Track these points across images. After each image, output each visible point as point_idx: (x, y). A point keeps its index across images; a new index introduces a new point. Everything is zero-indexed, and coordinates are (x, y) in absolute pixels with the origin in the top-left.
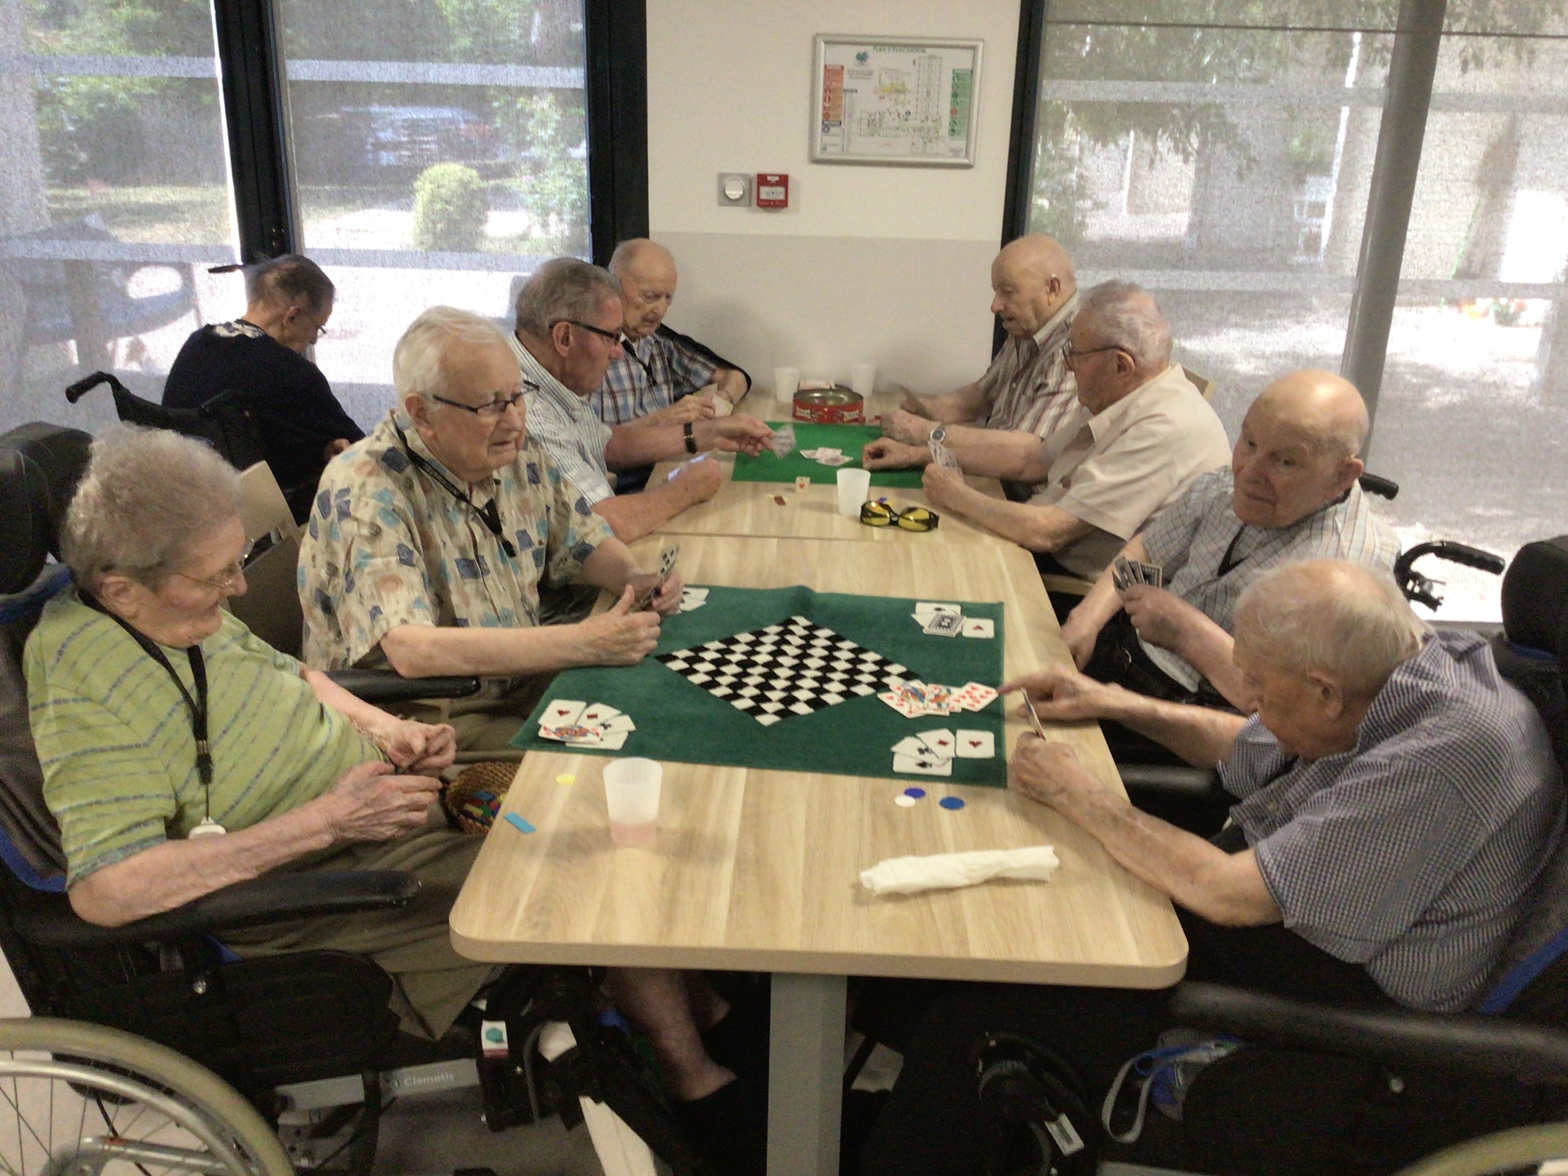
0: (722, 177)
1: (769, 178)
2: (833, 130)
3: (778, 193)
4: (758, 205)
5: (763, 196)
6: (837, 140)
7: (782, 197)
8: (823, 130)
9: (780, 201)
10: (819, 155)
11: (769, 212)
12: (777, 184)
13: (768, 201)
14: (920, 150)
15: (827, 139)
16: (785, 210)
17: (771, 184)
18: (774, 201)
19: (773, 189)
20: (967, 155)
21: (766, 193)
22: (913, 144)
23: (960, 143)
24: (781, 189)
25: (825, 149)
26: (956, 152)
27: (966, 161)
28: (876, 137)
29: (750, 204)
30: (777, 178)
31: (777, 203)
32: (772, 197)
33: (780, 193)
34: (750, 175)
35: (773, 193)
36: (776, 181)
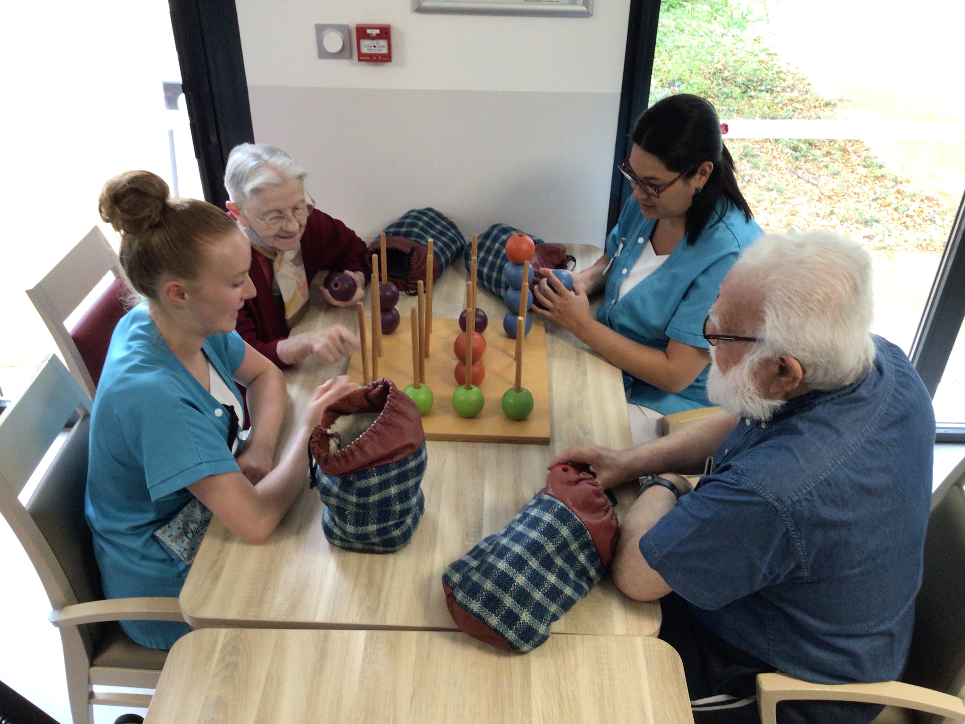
0: (320, 29)
1: (369, 31)
3: (381, 47)
4: (360, 60)
5: (364, 50)
7: (385, 51)
9: (383, 55)
11: (372, 66)
12: (378, 37)
13: (370, 55)
16: (389, 63)
17: (373, 38)
18: (377, 55)
19: (374, 42)
20: (584, 4)
21: (367, 46)
24: (383, 43)
27: (584, 8)
29: (351, 57)
30: (378, 31)
31: (380, 58)
32: (375, 51)
33: (383, 47)
34: (348, 26)
35: (375, 47)
36: (377, 34)
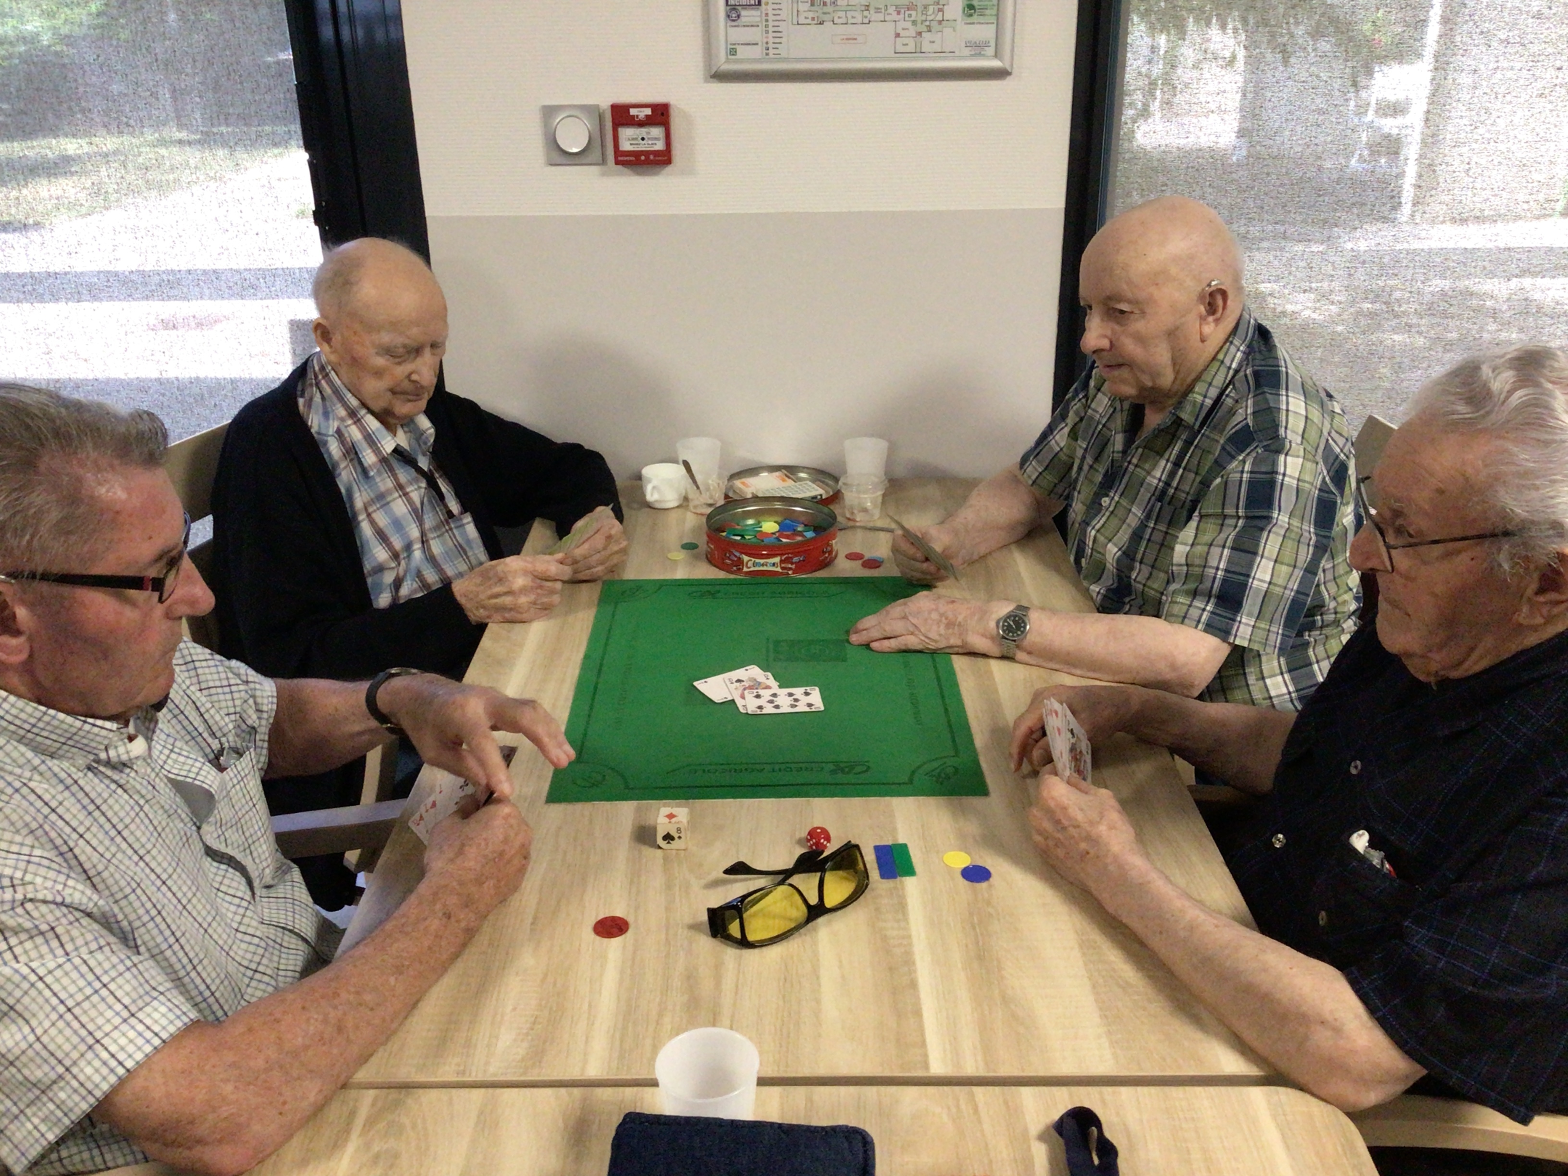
0: (549, 112)
1: (633, 112)
2: (748, 15)
3: (653, 138)
4: (618, 162)
5: (626, 146)
6: (754, 35)
7: (660, 146)
8: (729, 16)
9: (656, 153)
10: (724, 64)
11: (639, 174)
12: (650, 121)
13: (637, 154)
14: (911, 47)
15: (738, 34)
16: (669, 169)
17: (641, 124)
18: (647, 153)
19: (643, 131)
20: (997, 55)
21: (630, 139)
22: (898, 35)
23: (984, 31)
24: (657, 132)
25: (733, 52)
26: (977, 48)
27: (996, 64)
28: (828, 25)
29: (604, 162)
30: (648, 111)
31: (652, 157)
32: (643, 147)
33: (656, 139)
34: (597, 106)
35: (643, 139)
36: (647, 116)
